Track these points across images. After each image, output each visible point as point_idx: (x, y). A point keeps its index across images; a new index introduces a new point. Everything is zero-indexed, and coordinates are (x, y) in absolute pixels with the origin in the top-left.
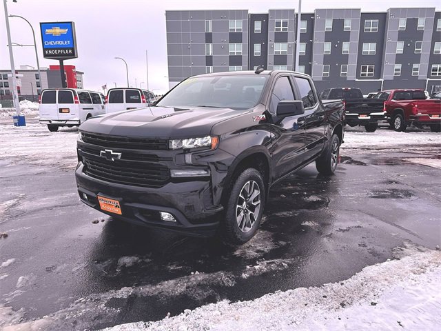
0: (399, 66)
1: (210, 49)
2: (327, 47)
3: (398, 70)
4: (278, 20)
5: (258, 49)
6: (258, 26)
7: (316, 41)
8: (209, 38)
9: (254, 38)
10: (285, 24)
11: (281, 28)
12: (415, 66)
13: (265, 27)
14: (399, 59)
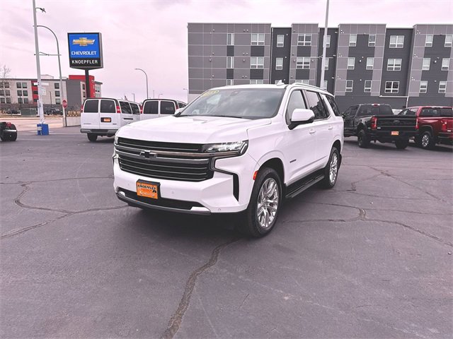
0: (425, 83)
1: (232, 63)
2: (351, 63)
3: (425, 87)
4: (301, 35)
5: (280, 63)
6: (281, 40)
7: (339, 56)
8: (230, 51)
9: (276, 52)
10: (308, 39)
11: (304, 42)
12: (442, 83)
13: (288, 41)
14: (425, 76)
